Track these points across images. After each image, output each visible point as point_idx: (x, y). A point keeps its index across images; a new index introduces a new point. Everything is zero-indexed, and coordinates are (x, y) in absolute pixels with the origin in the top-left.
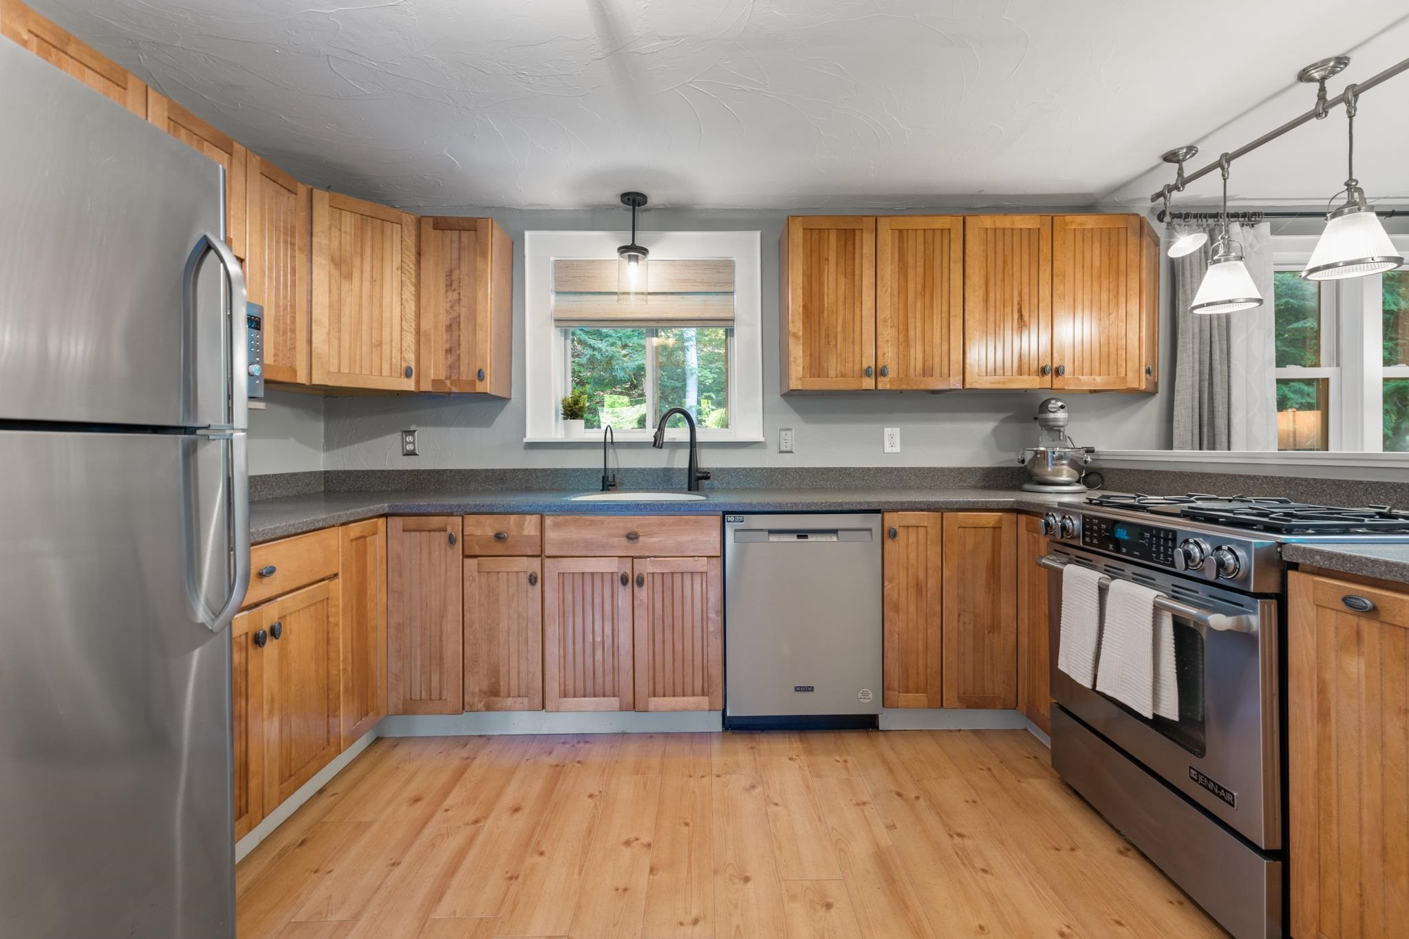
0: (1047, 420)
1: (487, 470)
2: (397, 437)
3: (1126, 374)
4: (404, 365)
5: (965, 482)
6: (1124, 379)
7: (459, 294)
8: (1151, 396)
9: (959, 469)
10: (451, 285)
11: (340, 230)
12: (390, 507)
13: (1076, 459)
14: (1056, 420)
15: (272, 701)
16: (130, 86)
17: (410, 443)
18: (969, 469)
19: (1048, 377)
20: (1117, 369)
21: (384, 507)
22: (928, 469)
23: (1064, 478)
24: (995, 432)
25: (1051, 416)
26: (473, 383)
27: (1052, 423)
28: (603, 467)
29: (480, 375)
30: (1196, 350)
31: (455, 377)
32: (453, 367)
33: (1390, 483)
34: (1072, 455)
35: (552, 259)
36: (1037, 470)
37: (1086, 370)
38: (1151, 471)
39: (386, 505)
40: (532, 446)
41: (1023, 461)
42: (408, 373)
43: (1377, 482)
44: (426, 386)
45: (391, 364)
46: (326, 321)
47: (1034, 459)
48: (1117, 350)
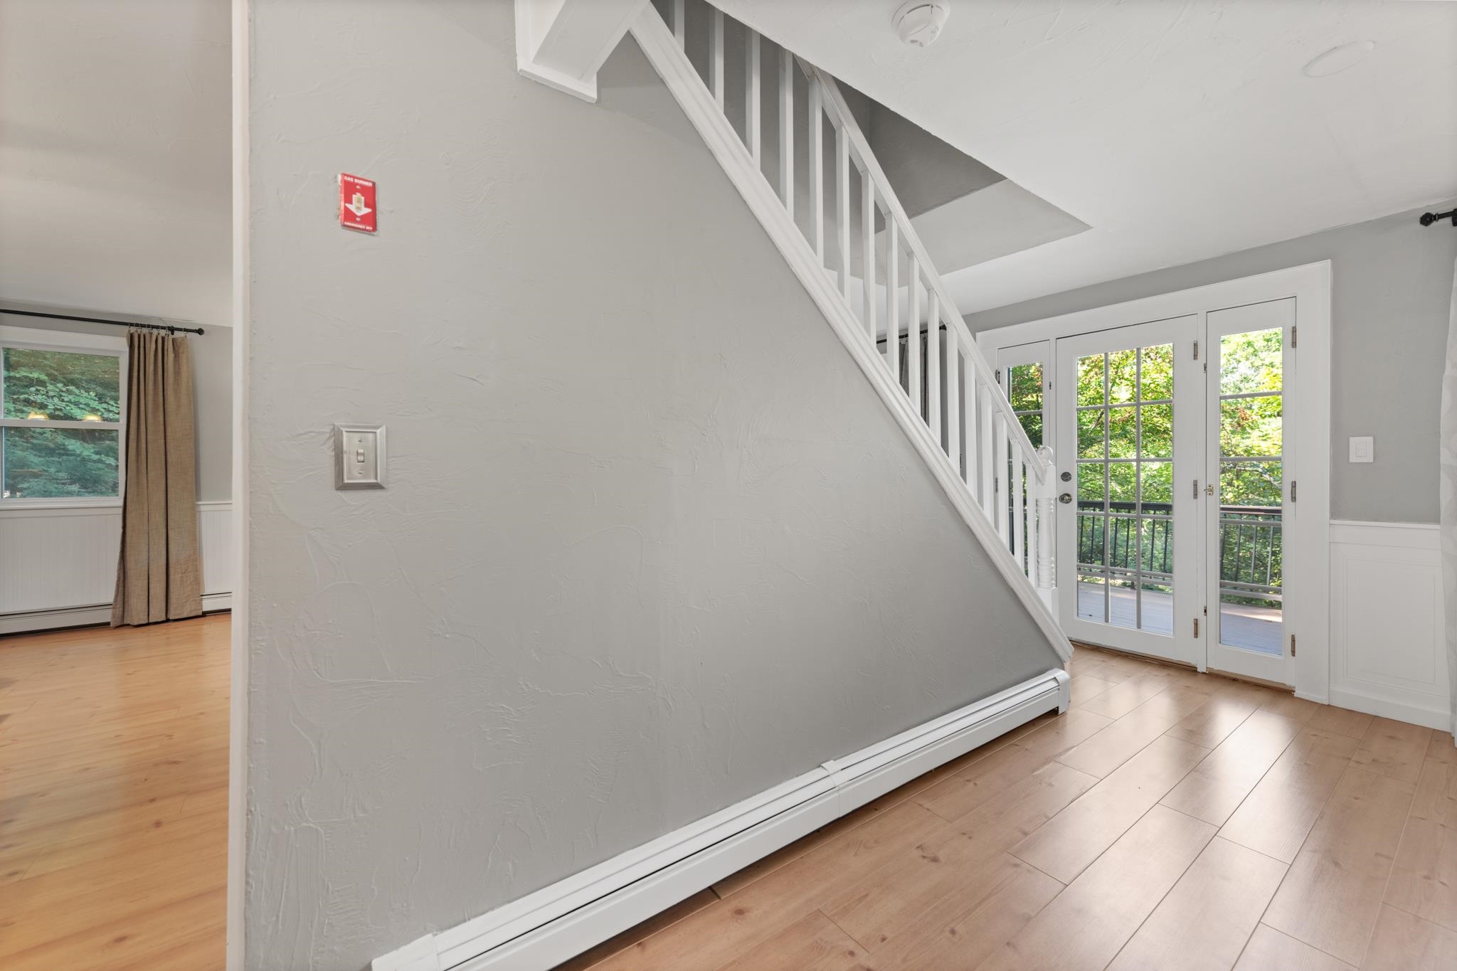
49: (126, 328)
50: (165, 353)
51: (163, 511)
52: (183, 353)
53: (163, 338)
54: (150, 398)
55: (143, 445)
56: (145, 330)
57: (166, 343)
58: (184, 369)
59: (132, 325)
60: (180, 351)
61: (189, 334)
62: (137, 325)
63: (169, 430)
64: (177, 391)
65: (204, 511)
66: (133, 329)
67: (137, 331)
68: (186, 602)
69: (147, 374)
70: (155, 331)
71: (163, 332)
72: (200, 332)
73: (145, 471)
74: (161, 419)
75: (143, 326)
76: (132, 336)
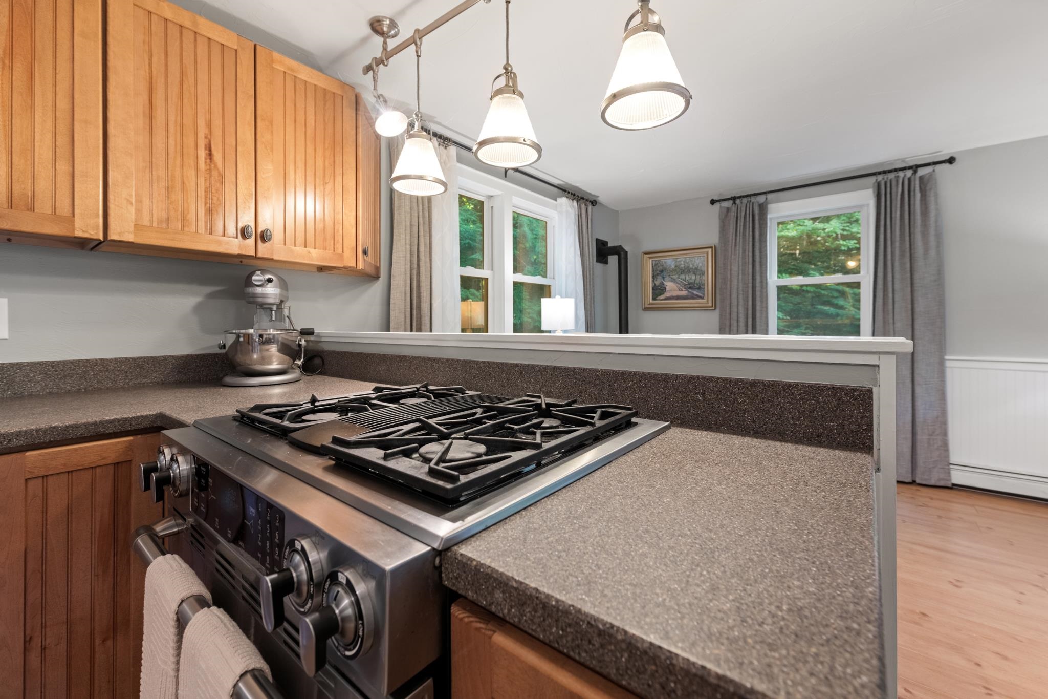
0: (254, 295)
3: (343, 252)
5: (146, 377)
6: (341, 256)
8: (375, 280)
9: (134, 360)
13: (289, 343)
14: (264, 295)
18: (154, 359)
19: (251, 241)
20: (334, 244)
22: (72, 362)
23: (275, 366)
24: (198, 309)
25: (259, 290)
27: (260, 300)
30: (408, 242)
33: (537, 366)
34: (283, 338)
36: (240, 358)
37: (300, 240)
38: (361, 353)
41: (224, 347)
43: (529, 365)
47: (237, 342)
48: (334, 223)
49: (872, 180)
50: (912, 193)
51: (909, 364)
52: (931, 189)
53: (909, 179)
54: (897, 244)
55: (890, 295)
56: (892, 176)
57: (913, 184)
58: (932, 207)
59: (879, 173)
60: (928, 188)
61: (938, 167)
62: (885, 172)
63: (917, 276)
64: (925, 234)
65: (949, 367)
66: (880, 178)
67: (883, 179)
68: (934, 467)
69: (893, 220)
70: (901, 174)
71: (909, 173)
72: (951, 160)
73: (891, 321)
74: (908, 265)
75: (890, 171)
76: (879, 185)
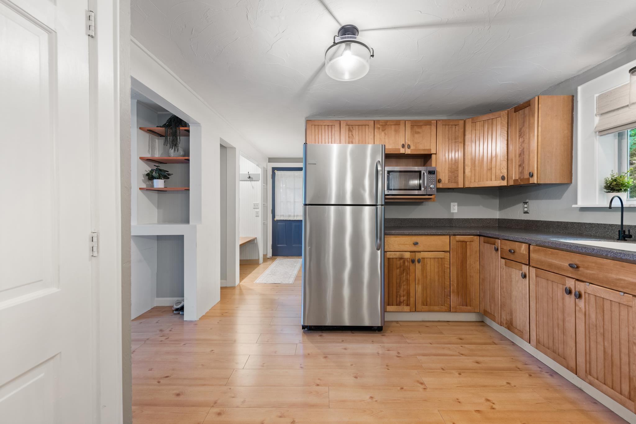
1: (558, 222)
2: (521, 205)
4: (501, 175)
7: (524, 138)
10: (521, 135)
11: (475, 130)
12: (479, 232)
15: (419, 280)
16: (401, 124)
17: (526, 208)
21: (478, 232)
26: (528, 179)
28: (620, 224)
29: (532, 175)
31: (522, 178)
32: (522, 173)
35: (597, 95)
39: (478, 231)
40: (583, 209)
42: (503, 178)
44: (511, 183)
45: (496, 176)
46: (470, 164)
